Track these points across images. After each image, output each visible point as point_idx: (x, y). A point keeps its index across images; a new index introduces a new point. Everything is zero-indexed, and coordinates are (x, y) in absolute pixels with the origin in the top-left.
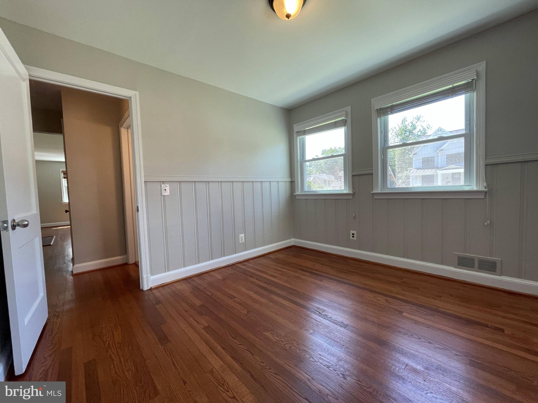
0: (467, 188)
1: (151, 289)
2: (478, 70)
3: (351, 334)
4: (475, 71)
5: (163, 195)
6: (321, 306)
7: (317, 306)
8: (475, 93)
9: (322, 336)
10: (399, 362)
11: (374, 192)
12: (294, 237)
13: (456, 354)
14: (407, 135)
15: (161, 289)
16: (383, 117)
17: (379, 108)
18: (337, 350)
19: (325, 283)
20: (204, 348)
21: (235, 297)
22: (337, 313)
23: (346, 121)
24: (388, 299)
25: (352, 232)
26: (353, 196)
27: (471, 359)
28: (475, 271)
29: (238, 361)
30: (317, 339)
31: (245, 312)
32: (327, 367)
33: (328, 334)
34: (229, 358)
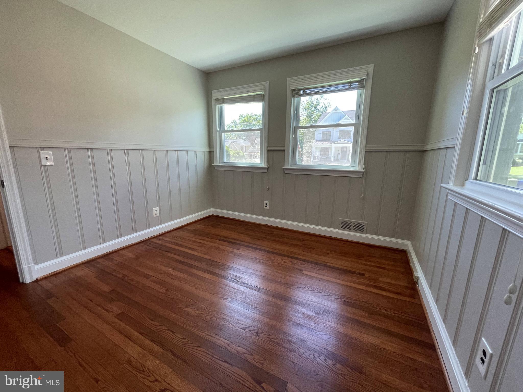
0: (352, 169)
1: (37, 281)
2: (368, 71)
3: (264, 296)
4: (366, 71)
5: (43, 164)
6: (239, 274)
7: (235, 274)
8: (364, 90)
9: (239, 302)
10: (298, 313)
11: (285, 167)
12: (213, 207)
13: (336, 298)
14: (312, 109)
15: (53, 278)
16: (296, 98)
17: (293, 89)
18: (252, 313)
19: (242, 251)
20: (118, 339)
21: (151, 276)
22: (252, 279)
23: (264, 96)
24: (293, 260)
25: (265, 202)
26: (267, 170)
27: (344, 300)
28: (351, 232)
29: (159, 343)
30: (235, 306)
31: (163, 291)
32: (244, 330)
33: (244, 300)
34: (147, 342)
